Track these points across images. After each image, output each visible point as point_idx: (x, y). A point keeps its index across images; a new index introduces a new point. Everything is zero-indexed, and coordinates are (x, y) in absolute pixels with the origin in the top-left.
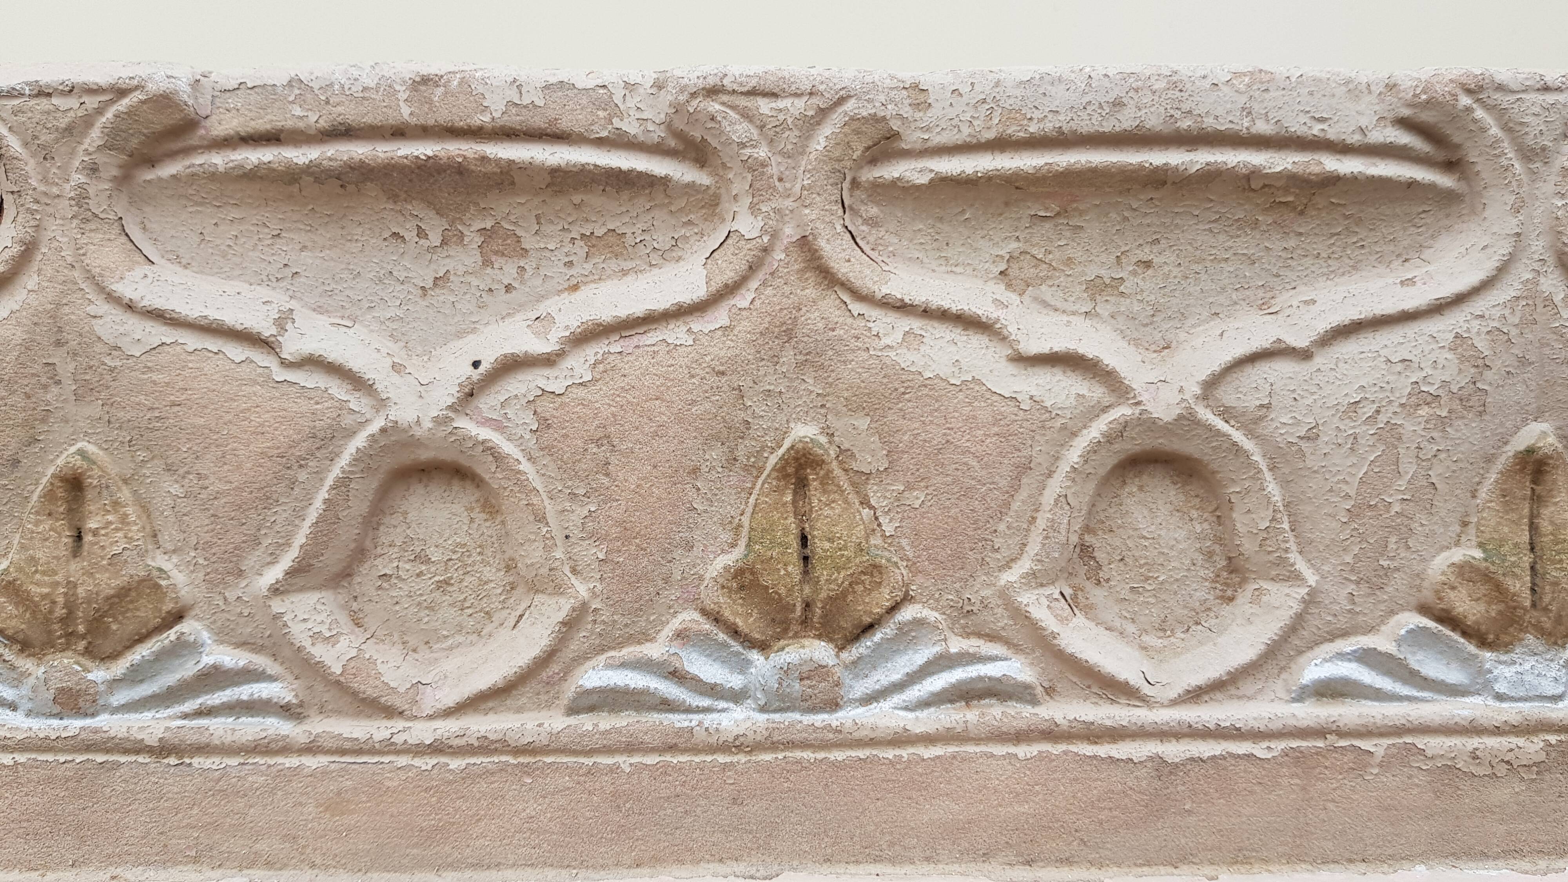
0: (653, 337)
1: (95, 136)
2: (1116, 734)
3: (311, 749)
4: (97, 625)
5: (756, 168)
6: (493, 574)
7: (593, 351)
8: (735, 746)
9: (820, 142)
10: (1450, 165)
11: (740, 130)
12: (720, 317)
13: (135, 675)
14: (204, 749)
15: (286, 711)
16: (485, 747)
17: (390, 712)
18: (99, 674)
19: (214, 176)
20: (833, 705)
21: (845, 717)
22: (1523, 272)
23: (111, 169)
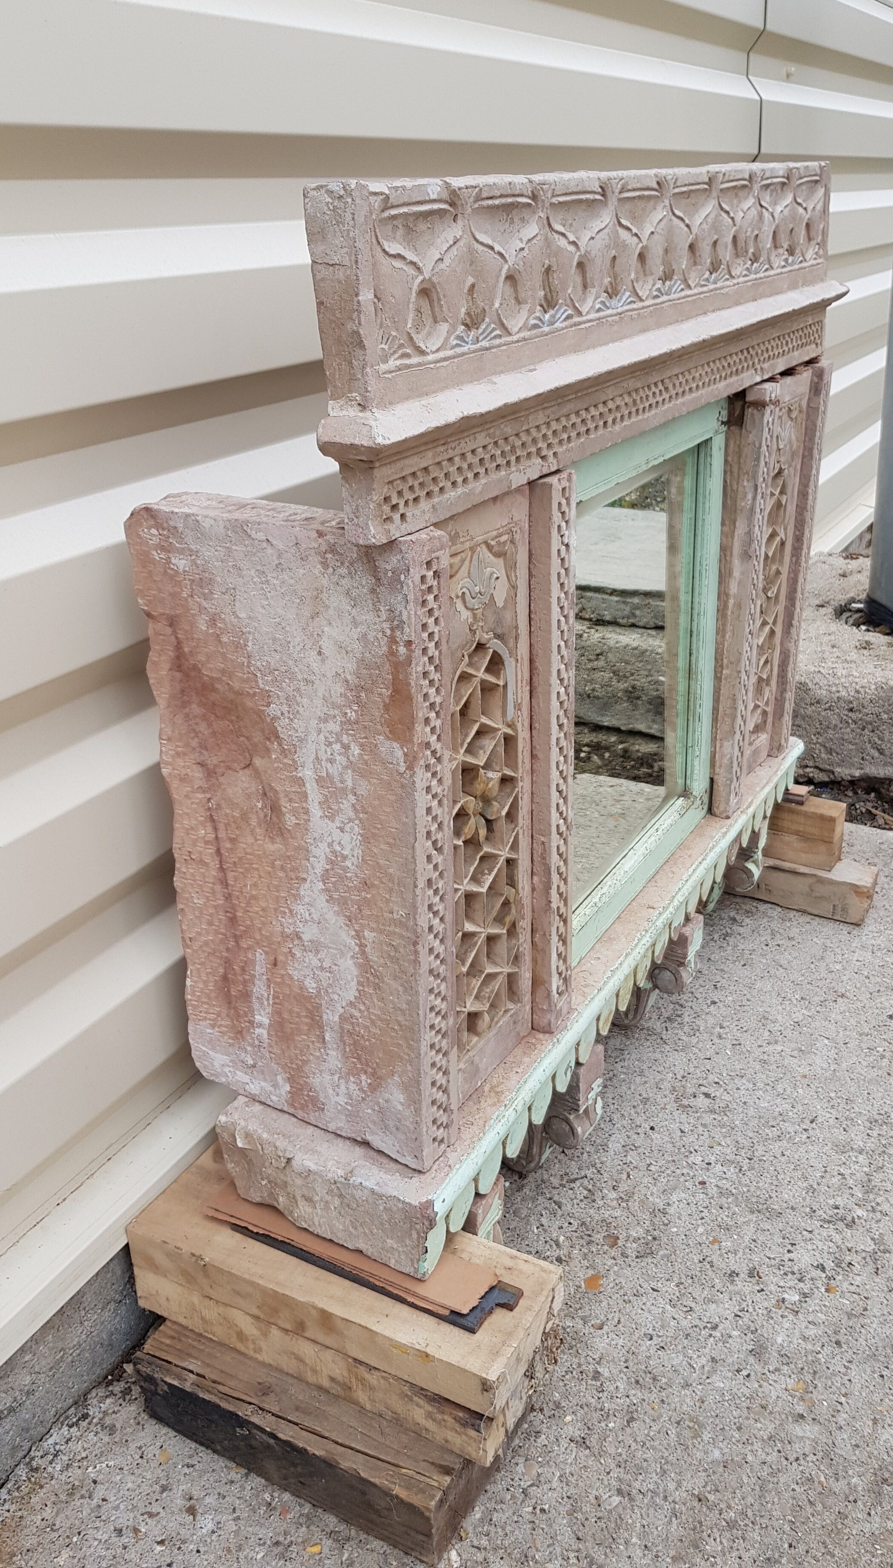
0: (534, 242)
1: (472, 198)
2: (582, 323)
3: (503, 345)
4: (478, 322)
5: (543, 201)
7: (529, 246)
8: (547, 334)
10: (605, 195)
11: (541, 192)
12: (540, 236)
14: (493, 347)
15: (501, 336)
17: (511, 335)
18: (480, 333)
19: (483, 207)
21: (556, 325)
22: (613, 219)
23: (472, 205)
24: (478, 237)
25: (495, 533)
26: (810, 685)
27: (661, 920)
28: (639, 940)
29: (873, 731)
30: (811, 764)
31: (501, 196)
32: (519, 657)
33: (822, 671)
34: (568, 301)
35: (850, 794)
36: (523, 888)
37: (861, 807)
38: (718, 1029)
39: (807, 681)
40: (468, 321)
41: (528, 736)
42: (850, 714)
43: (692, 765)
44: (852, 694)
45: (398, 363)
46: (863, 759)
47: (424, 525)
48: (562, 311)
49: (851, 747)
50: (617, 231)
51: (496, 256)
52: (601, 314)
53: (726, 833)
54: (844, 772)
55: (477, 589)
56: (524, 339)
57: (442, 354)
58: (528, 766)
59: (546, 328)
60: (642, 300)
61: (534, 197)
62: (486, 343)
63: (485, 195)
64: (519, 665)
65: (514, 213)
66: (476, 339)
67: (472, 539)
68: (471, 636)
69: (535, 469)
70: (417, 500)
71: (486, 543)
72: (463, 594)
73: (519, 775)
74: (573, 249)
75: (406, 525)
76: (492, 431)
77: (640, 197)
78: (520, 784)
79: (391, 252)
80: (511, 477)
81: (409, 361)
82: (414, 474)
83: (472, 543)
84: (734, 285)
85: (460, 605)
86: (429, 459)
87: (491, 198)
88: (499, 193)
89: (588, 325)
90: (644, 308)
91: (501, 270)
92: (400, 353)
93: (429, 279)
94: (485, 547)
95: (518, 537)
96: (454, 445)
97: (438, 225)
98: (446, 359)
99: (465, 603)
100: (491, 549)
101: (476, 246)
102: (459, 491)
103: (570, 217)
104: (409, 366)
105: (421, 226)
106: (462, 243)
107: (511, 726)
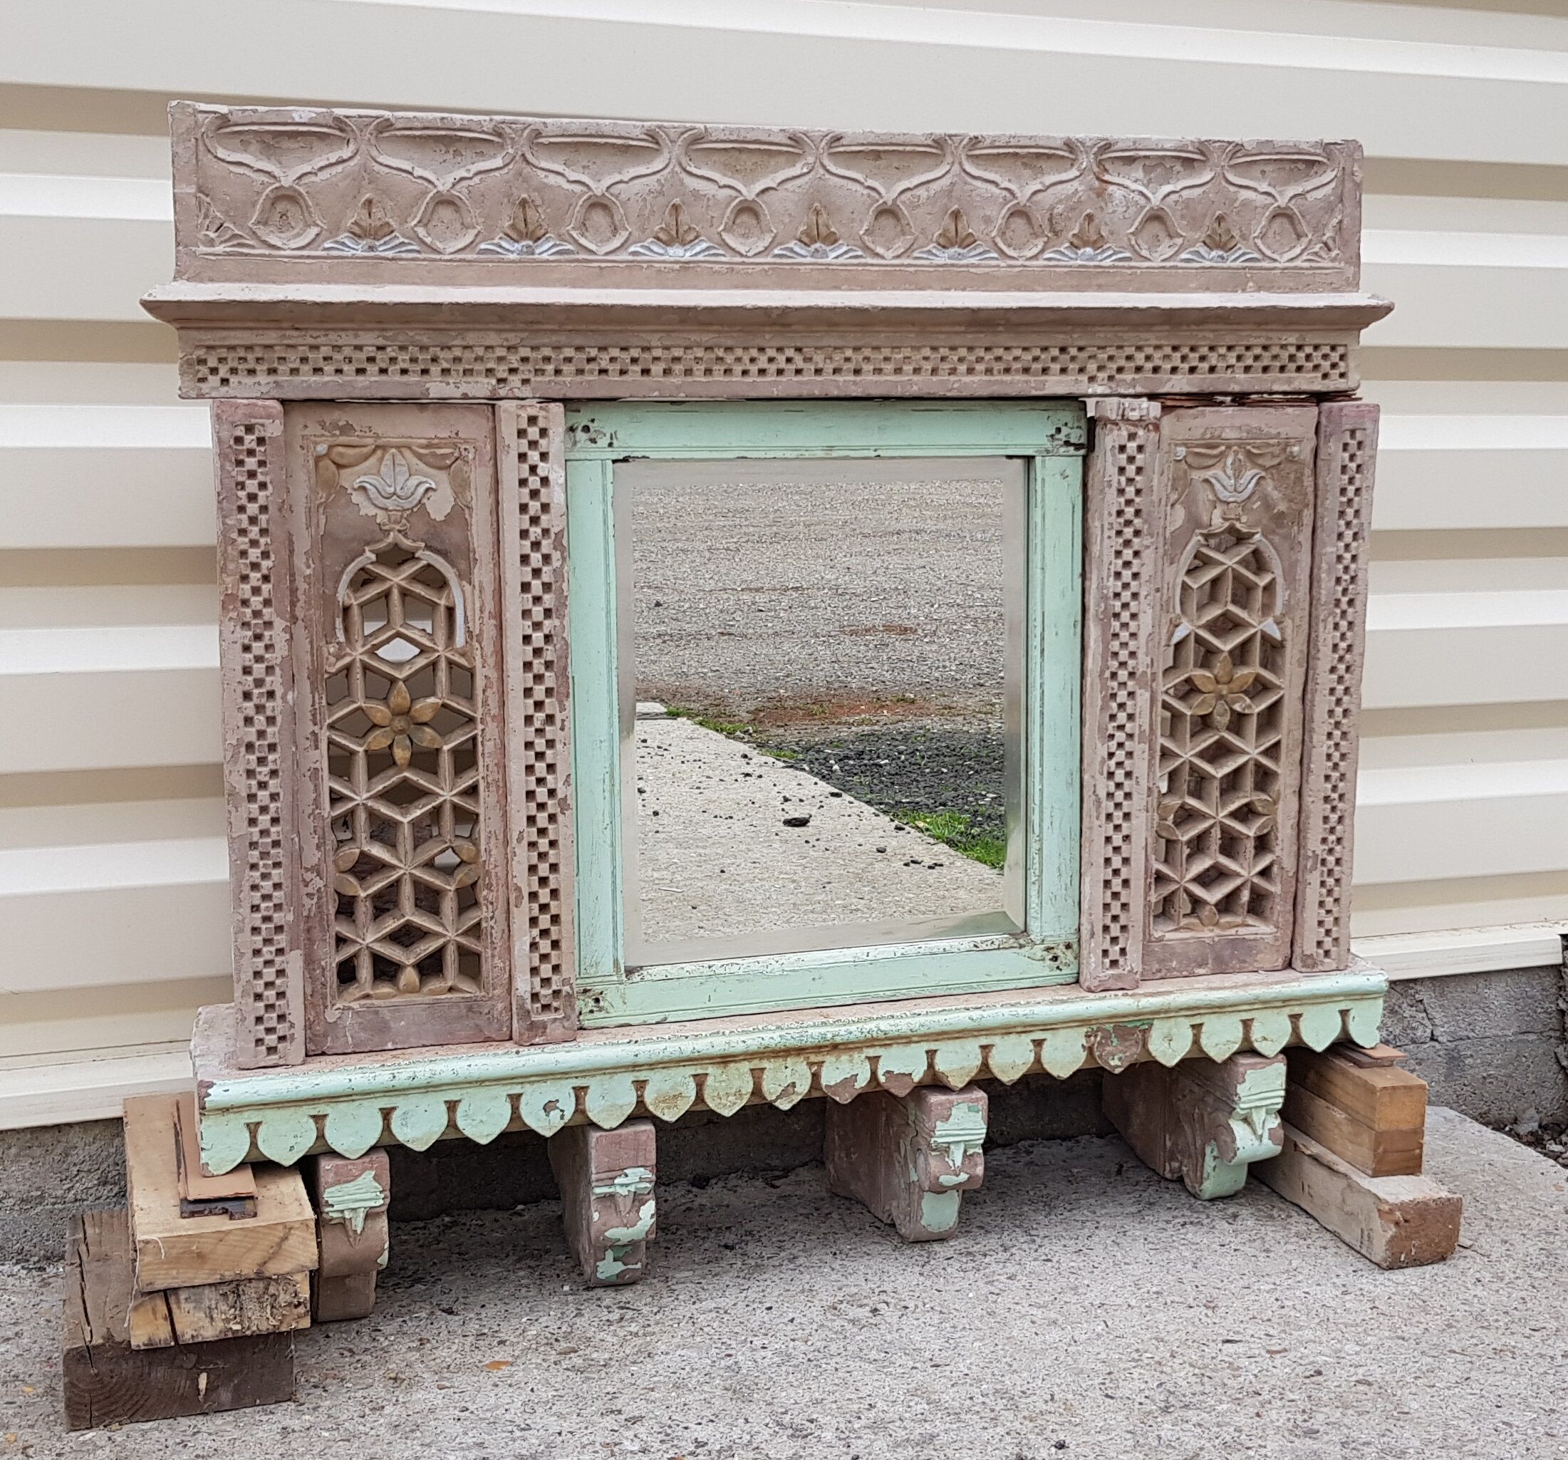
0: (492, 174)
1: (372, 127)
2: (591, 261)
3: (424, 260)
4: (376, 233)
5: (512, 139)
6: (458, 226)
7: (479, 177)
8: (513, 262)
9: (525, 134)
10: (657, 143)
11: (508, 131)
12: (506, 170)
13: (385, 243)
14: (401, 259)
15: (418, 252)
16: (460, 260)
17: (439, 253)
18: (377, 243)
19: (397, 136)
20: (533, 254)
21: (536, 256)
22: (671, 166)
23: (375, 133)
24: (382, 160)
25: (424, 442)
31: (425, 128)
32: (477, 584)
34: (567, 237)
36: (488, 851)
40: (357, 230)
41: (494, 675)
45: (228, 249)
47: (259, 395)
48: (550, 244)
50: (681, 181)
51: (420, 181)
52: (639, 258)
55: (392, 490)
56: (464, 260)
57: (305, 253)
58: (494, 709)
59: (512, 257)
60: (741, 255)
61: (500, 135)
62: (390, 254)
63: (399, 125)
64: (477, 592)
65: (459, 146)
66: (371, 248)
67: (377, 436)
68: (379, 535)
69: (481, 387)
70: (252, 372)
71: (410, 448)
72: (364, 489)
73: (478, 716)
74: (578, 188)
75: (225, 389)
76: (389, 334)
77: (740, 150)
78: (480, 727)
79: (229, 159)
80: (428, 385)
81: (245, 250)
82: (249, 348)
83: (380, 442)
84: (1010, 266)
85: (357, 498)
86: (271, 337)
87: (410, 129)
88: (420, 125)
89: (603, 265)
90: (743, 263)
91: (425, 193)
92: (235, 242)
93: (291, 187)
94: (407, 453)
95: (471, 456)
96: (315, 334)
97: (317, 145)
98: (308, 257)
99: (370, 499)
100: (420, 457)
101: (377, 167)
102: (326, 379)
103: (583, 159)
104: (247, 255)
105: (286, 144)
106: (352, 163)
107: (463, 655)
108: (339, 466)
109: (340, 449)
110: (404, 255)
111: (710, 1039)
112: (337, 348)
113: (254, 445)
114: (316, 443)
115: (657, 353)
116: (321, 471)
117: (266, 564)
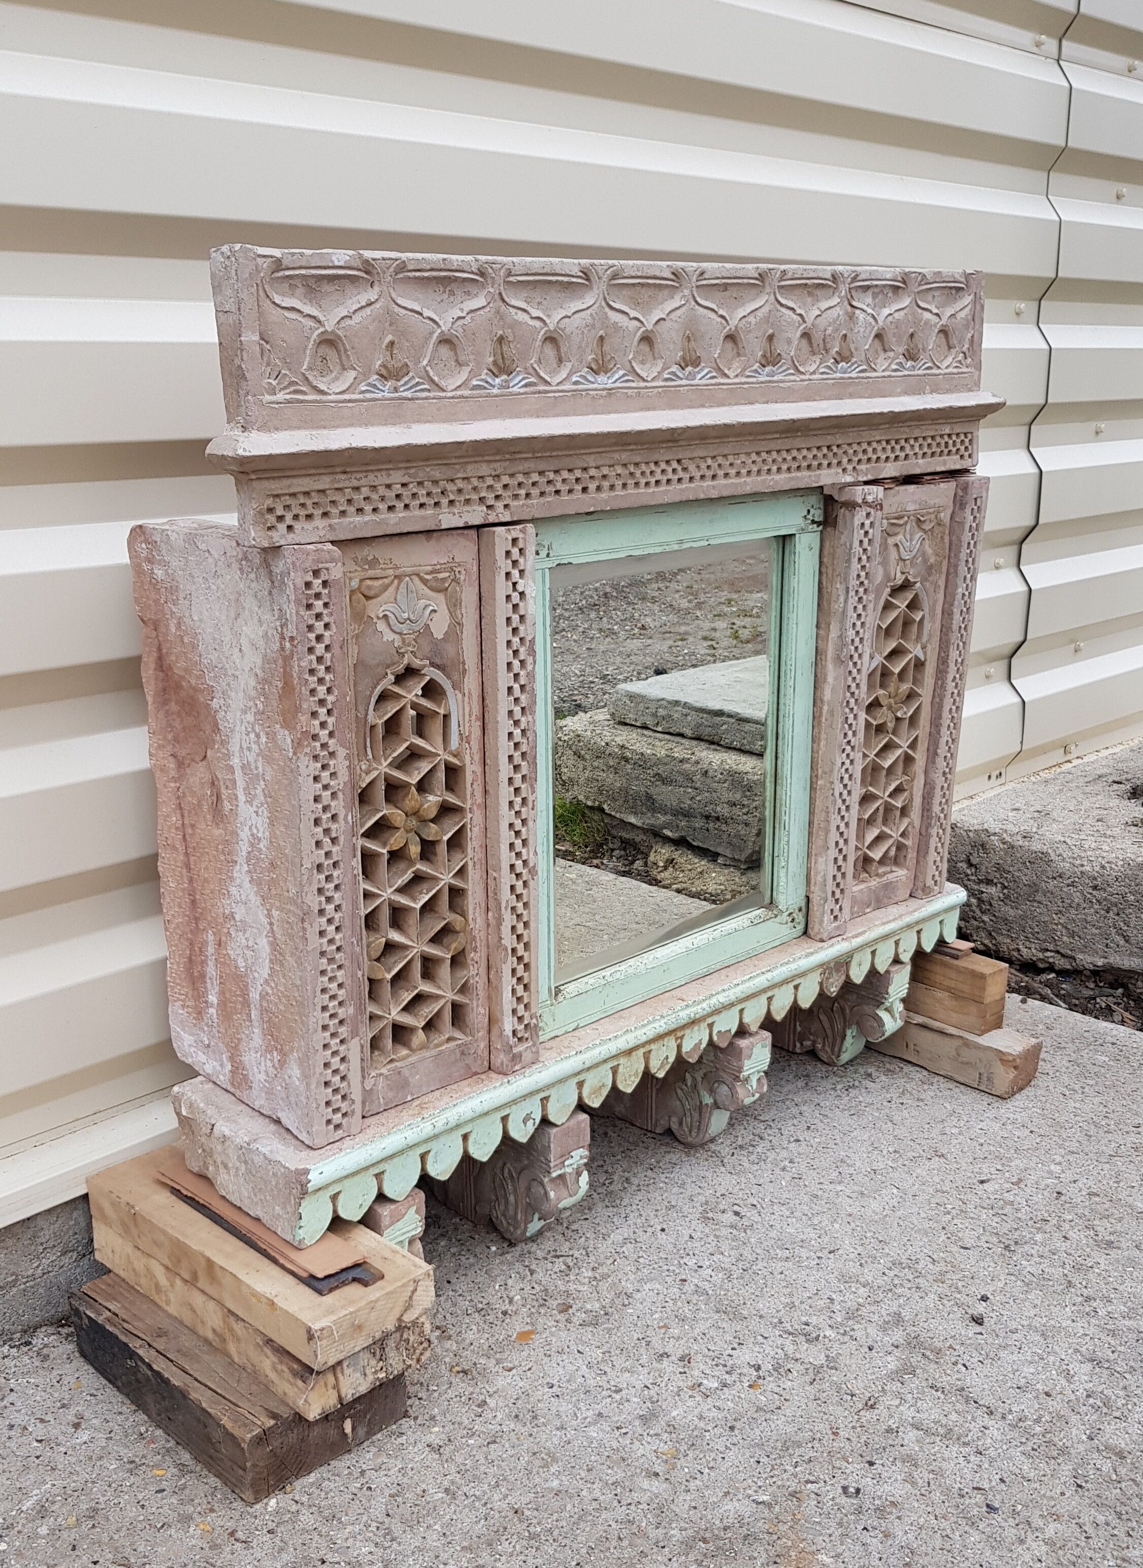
0: (478, 313)
1: (392, 269)
2: (548, 392)
3: (434, 398)
4: (397, 374)
6: (456, 363)
7: (470, 316)
8: (496, 396)
9: (501, 273)
10: (588, 280)
11: (490, 271)
12: (488, 309)
13: (404, 384)
14: (417, 399)
15: (429, 391)
17: (444, 391)
18: (399, 384)
19: (410, 278)
20: (507, 388)
21: (510, 390)
22: (599, 301)
23: (393, 275)
24: (399, 302)
25: (429, 568)
26: (1053, 856)
27: (688, 1011)
28: (649, 1023)
29: (1118, 914)
30: (1051, 947)
31: (432, 270)
32: (466, 692)
33: (1068, 841)
34: (531, 371)
35: (1092, 985)
36: (474, 920)
37: (1102, 1002)
38: (787, 1163)
39: (1050, 851)
40: (384, 372)
41: (479, 770)
42: (1094, 892)
43: (778, 877)
44: (1097, 869)
45: (288, 397)
46: (1107, 945)
47: (318, 539)
48: (520, 377)
49: (1094, 931)
50: (606, 314)
51: (427, 321)
52: (580, 387)
53: (812, 954)
54: (1088, 960)
55: (406, 615)
56: (462, 397)
57: (346, 397)
58: (479, 799)
59: (495, 391)
60: (644, 380)
61: (482, 274)
62: (408, 394)
63: (411, 267)
64: (466, 699)
65: (454, 286)
66: (396, 390)
67: (397, 568)
68: (397, 658)
69: (476, 515)
70: (309, 517)
71: (418, 575)
72: (385, 616)
73: (468, 806)
74: (538, 324)
75: (292, 535)
76: (412, 471)
77: (642, 285)
78: (469, 816)
79: (284, 305)
80: (440, 517)
81: (301, 397)
82: (307, 494)
83: (398, 572)
84: (802, 380)
85: (381, 626)
86: (325, 482)
87: (419, 270)
88: (428, 267)
89: (557, 395)
90: (646, 388)
91: (431, 333)
92: (292, 389)
93: (333, 332)
94: (416, 579)
95: (462, 578)
96: (359, 476)
97: (349, 289)
98: (350, 401)
99: (389, 625)
100: (425, 582)
101: (397, 309)
102: (367, 518)
103: (537, 296)
104: (302, 401)
105: (326, 287)
106: (377, 305)
107: (455, 756)
108: (368, 598)
109: (369, 582)
110: (419, 394)
111: (624, 1038)
112: (374, 488)
113: (320, 589)
114: (351, 579)
115: (593, 472)
116: (354, 604)
117: (330, 699)
